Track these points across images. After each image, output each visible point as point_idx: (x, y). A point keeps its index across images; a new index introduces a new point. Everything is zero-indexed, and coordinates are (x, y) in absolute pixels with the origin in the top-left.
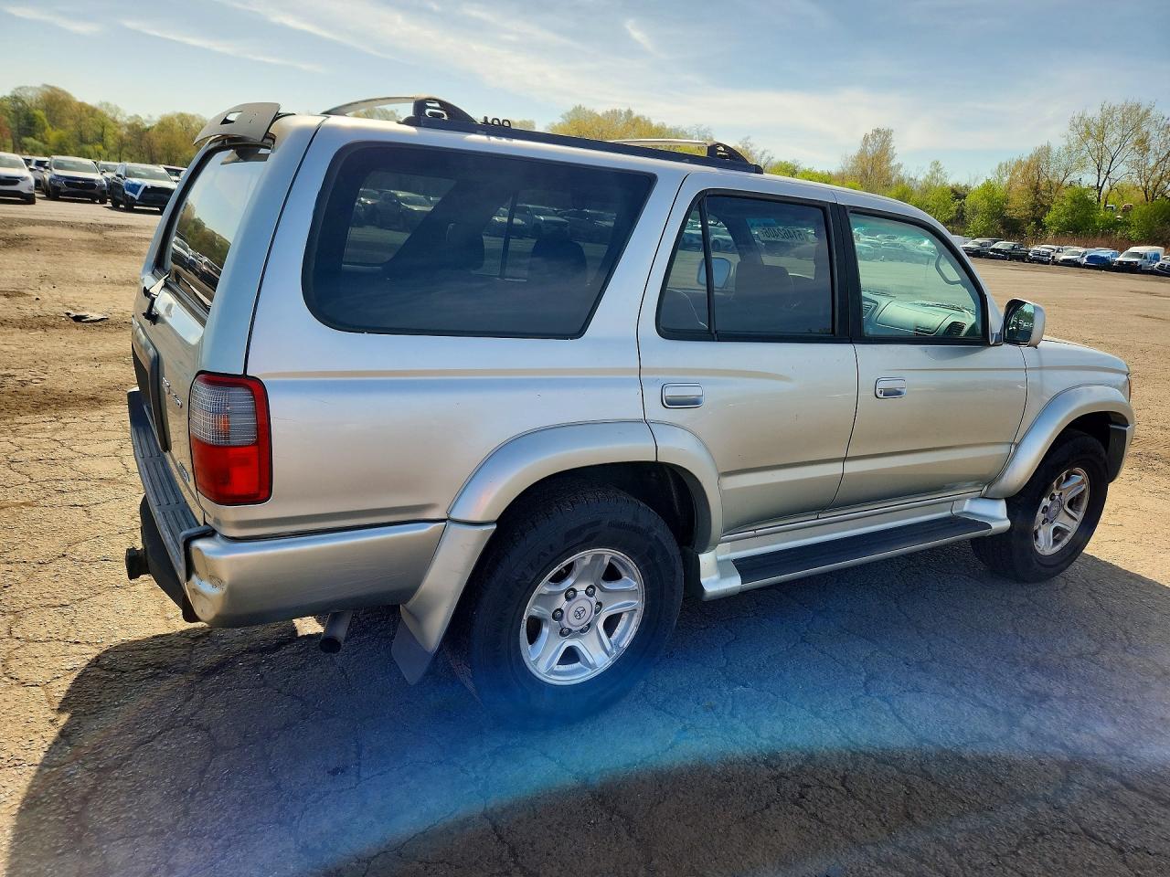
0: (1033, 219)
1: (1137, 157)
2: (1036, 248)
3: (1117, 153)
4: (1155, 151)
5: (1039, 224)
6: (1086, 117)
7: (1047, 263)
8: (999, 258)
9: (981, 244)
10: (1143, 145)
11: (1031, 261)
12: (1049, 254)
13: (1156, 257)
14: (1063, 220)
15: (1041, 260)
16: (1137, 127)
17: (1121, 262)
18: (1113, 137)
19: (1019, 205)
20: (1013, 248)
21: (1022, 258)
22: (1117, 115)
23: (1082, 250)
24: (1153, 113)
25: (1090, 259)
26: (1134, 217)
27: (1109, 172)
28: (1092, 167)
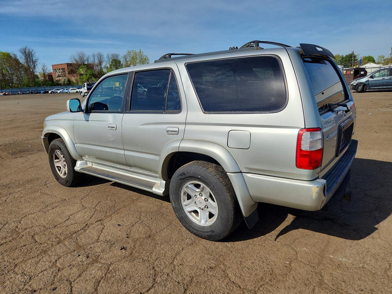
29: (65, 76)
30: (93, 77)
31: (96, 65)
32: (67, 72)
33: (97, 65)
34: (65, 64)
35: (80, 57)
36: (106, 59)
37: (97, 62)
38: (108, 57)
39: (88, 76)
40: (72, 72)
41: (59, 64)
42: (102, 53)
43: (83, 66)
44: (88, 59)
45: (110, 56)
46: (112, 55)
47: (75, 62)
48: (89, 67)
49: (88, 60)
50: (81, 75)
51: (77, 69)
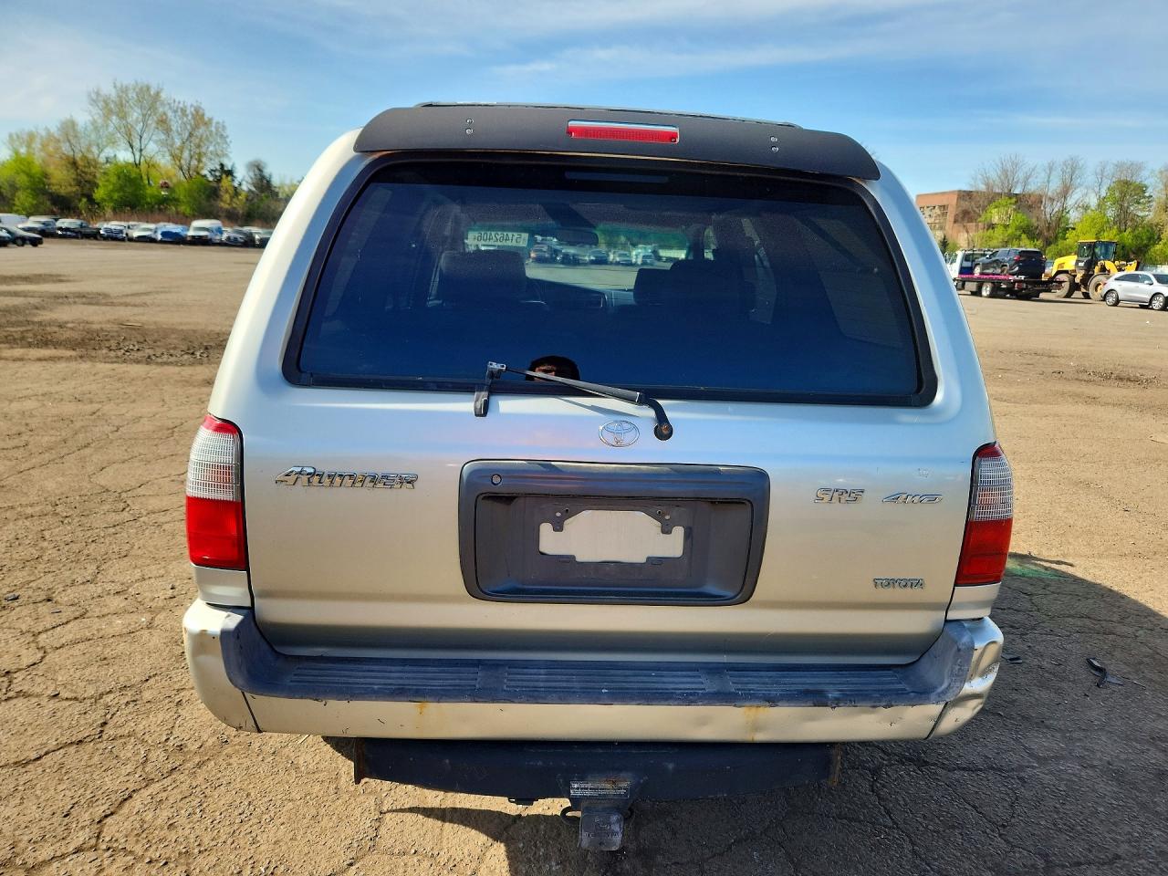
0: (83, 195)
1: (163, 137)
2: (105, 226)
3: (143, 131)
4: (177, 131)
5: (91, 200)
6: (102, 93)
7: (123, 240)
8: (70, 237)
9: (44, 224)
10: (163, 123)
11: (105, 238)
12: (121, 232)
13: (220, 231)
14: (116, 196)
15: (113, 237)
16: (152, 107)
17: (193, 237)
18: (135, 115)
19: (61, 180)
20: (81, 226)
21: (95, 235)
22: (132, 94)
23: (152, 226)
24: (163, 95)
25: (164, 234)
26: (181, 194)
27: (141, 150)
28: (123, 144)
29: (941, 228)
30: (1024, 236)
31: (1050, 198)
32: (950, 217)
33: (1052, 200)
34: (953, 192)
35: (1005, 171)
36: (1090, 179)
37: (1055, 186)
38: (1101, 174)
39: (1010, 231)
40: (965, 217)
41: (936, 194)
42: (1082, 159)
43: (1003, 201)
44: (1027, 178)
45: (1110, 169)
46: (1119, 166)
47: (982, 187)
48: (1024, 202)
49: (1026, 183)
50: (992, 226)
51: (984, 209)
